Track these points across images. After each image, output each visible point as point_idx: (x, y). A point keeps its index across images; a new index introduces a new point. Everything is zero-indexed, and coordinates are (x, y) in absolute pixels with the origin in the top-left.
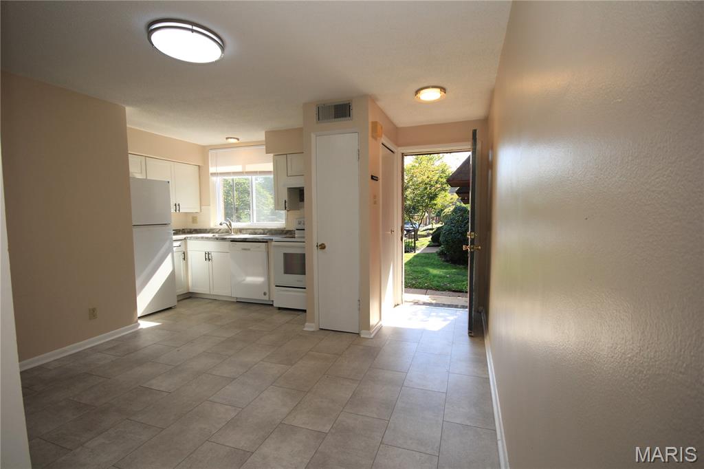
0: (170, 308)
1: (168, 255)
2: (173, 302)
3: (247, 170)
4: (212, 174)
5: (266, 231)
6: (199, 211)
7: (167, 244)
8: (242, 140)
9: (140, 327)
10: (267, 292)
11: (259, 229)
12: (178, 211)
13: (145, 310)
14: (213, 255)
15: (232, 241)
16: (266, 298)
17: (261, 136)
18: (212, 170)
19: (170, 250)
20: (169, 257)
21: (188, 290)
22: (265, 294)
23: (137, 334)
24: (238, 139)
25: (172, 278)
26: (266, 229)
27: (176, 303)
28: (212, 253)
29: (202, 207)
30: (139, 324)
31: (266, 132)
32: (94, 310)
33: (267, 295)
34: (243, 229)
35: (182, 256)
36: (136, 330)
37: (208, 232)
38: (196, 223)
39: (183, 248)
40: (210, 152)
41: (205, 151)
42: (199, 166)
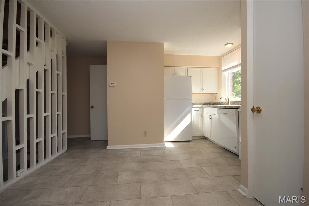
0: (189, 141)
3: (240, 63)
4: (224, 71)
6: (217, 93)
7: (189, 108)
9: (165, 146)
10: (236, 146)
12: (203, 93)
13: (175, 139)
14: (212, 116)
18: (223, 68)
19: (190, 111)
20: (190, 114)
21: (203, 134)
23: (164, 148)
25: (190, 125)
27: (192, 140)
29: (219, 90)
30: (165, 145)
32: (145, 132)
33: (237, 148)
35: (200, 116)
36: (162, 146)
37: (220, 104)
38: (216, 99)
39: (201, 112)
40: (223, 58)
41: (220, 59)
42: (218, 68)
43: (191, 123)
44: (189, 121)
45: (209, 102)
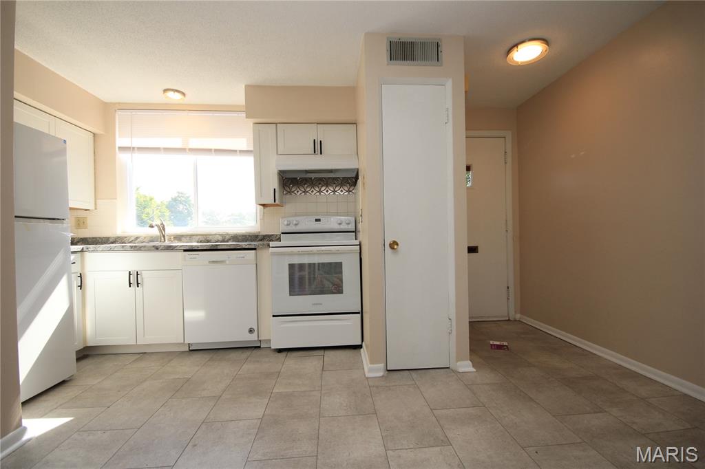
0: (63, 383)
1: (61, 278)
2: (69, 366)
3: (190, 147)
4: (122, 149)
5: (227, 237)
6: (91, 207)
7: (59, 258)
8: (194, 97)
10: (254, 327)
11: (215, 235)
14: (146, 276)
15: (185, 251)
16: (254, 337)
17: (237, 96)
18: (121, 141)
19: (65, 269)
21: (85, 340)
22: (251, 331)
26: (227, 234)
28: (144, 273)
31: (248, 87)
33: (255, 333)
34: (182, 236)
40: (119, 113)
41: (108, 111)
42: (94, 134)
43: (70, 309)
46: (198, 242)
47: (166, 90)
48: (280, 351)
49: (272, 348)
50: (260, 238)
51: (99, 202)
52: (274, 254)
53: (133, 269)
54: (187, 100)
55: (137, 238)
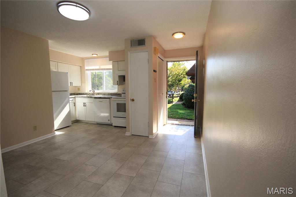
0: (68, 126)
1: (67, 104)
2: (70, 124)
3: (101, 68)
6: (80, 85)
7: (67, 99)
9: (55, 134)
10: (110, 119)
11: (106, 93)
12: (71, 85)
13: (58, 127)
14: (87, 104)
15: (95, 98)
16: (109, 122)
17: (107, 54)
18: (86, 68)
19: (68, 102)
21: (76, 118)
23: (54, 137)
24: (97, 55)
25: (69, 113)
26: (109, 93)
30: (55, 133)
31: (109, 52)
32: (36, 127)
33: (110, 121)
35: (74, 105)
36: (54, 135)
37: (85, 95)
38: (80, 91)
39: (74, 101)
40: (85, 60)
41: (83, 60)
42: (81, 66)
43: (70, 111)
44: (68, 110)
45: (73, 93)
46: (102, 95)
47: (93, 54)
48: (115, 126)
49: (113, 125)
50: (117, 94)
51: (82, 84)
52: (113, 100)
53: (84, 102)
54: (98, 56)
55: (90, 93)
